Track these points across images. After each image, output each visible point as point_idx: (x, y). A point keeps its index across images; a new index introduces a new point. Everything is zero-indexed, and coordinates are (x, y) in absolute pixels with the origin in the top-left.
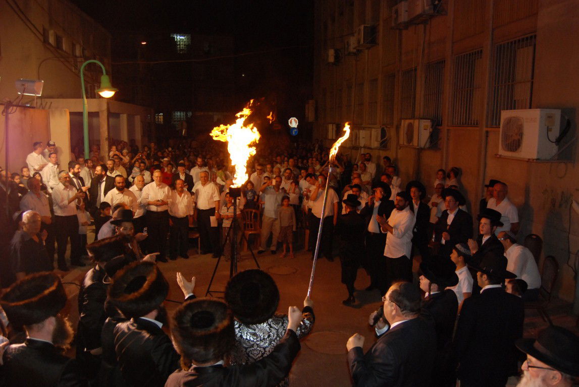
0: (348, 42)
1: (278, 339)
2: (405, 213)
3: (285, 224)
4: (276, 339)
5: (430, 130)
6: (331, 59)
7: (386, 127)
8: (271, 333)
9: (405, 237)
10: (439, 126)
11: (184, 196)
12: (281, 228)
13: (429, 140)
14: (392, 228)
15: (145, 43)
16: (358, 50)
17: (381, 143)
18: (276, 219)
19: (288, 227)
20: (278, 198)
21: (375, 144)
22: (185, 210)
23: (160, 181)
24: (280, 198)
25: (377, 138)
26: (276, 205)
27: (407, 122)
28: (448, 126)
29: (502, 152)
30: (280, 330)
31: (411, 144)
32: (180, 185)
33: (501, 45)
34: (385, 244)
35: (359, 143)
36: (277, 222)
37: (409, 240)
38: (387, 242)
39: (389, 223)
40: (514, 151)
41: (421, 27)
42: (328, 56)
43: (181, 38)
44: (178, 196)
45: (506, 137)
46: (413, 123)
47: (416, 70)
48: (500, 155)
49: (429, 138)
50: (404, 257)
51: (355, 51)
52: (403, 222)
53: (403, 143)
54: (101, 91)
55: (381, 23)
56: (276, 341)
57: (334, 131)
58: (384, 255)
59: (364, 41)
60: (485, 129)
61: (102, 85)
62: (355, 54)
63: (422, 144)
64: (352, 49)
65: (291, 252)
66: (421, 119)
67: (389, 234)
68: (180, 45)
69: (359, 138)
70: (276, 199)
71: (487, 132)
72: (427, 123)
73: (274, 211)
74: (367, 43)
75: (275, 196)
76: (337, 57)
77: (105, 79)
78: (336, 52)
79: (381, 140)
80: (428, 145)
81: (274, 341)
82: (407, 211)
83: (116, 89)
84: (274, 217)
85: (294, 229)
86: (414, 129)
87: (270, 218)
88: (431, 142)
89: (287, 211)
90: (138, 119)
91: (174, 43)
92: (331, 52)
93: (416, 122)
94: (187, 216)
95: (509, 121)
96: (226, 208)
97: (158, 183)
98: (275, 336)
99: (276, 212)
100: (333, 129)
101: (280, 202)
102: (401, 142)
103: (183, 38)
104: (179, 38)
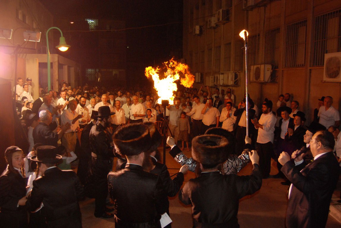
0: (210, 21)
1: (232, 168)
2: (270, 115)
3: (182, 129)
4: (231, 168)
5: (271, 71)
6: (197, 32)
7: (238, 72)
8: (228, 165)
9: (270, 131)
10: (276, 68)
11: (120, 111)
12: (180, 131)
13: (270, 77)
14: (262, 126)
15: (73, 23)
16: (217, 25)
17: (235, 82)
18: (177, 126)
19: (184, 131)
20: (178, 113)
21: (231, 83)
22: (121, 120)
23: (105, 101)
24: (179, 113)
25: (232, 79)
26: (177, 118)
27: (255, 67)
28: (282, 68)
29: (326, 79)
30: (234, 163)
31: (259, 80)
32: (118, 104)
33: (319, 17)
34: (257, 135)
35: (220, 83)
36: (178, 128)
37: (273, 132)
38: (258, 134)
39: (259, 123)
40: (334, 78)
41: (262, 8)
42: (195, 30)
43: (92, 21)
44: (117, 111)
45: (328, 69)
46: (259, 67)
47: (259, 35)
48: (325, 81)
49: (270, 76)
50: (270, 143)
51: (215, 25)
52: (269, 121)
53: (253, 80)
54: (60, 47)
55: (233, 7)
56: (231, 169)
57: (199, 77)
58: (257, 142)
59: (222, 19)
60: (309, 68)
61: (60, 43)
62: (214, 28)
63: (266, 80)
64: (213, 24)
65: (187, 147)
66: (266, 64)
67: (260, 129)
68: (91, 26)
69: (219, 79)
70: (177, 114)
71: (310, 70)
72: (269, 67)
73: (176, 121)
74: (224, 20)
75: (177, 111)
76: (201, 31)
77: (62, 39)
78: (200, 27)
79: (235, 80)
80: (269, 81)
81: (230, 169)
82: (271, 114)
83: (69, 46)
84: (176, 125)
85: (189, 132)
86: (261, 71)
87: (173, 126)
88: (271, 79)
89: (184, 121)
90: (72, 69)
91: (87, 24)
92: (197, 28)
93: (262, 66)
94: (122, 124)
95: (330, 60)
96: (147, 118)
97: (104, 103)
98: (231, 166)
99: (177, 122)
100: (199, 76)
101: (179, 115)
102: (251, 79)
103: (93, 21)
104: (90, 21)
